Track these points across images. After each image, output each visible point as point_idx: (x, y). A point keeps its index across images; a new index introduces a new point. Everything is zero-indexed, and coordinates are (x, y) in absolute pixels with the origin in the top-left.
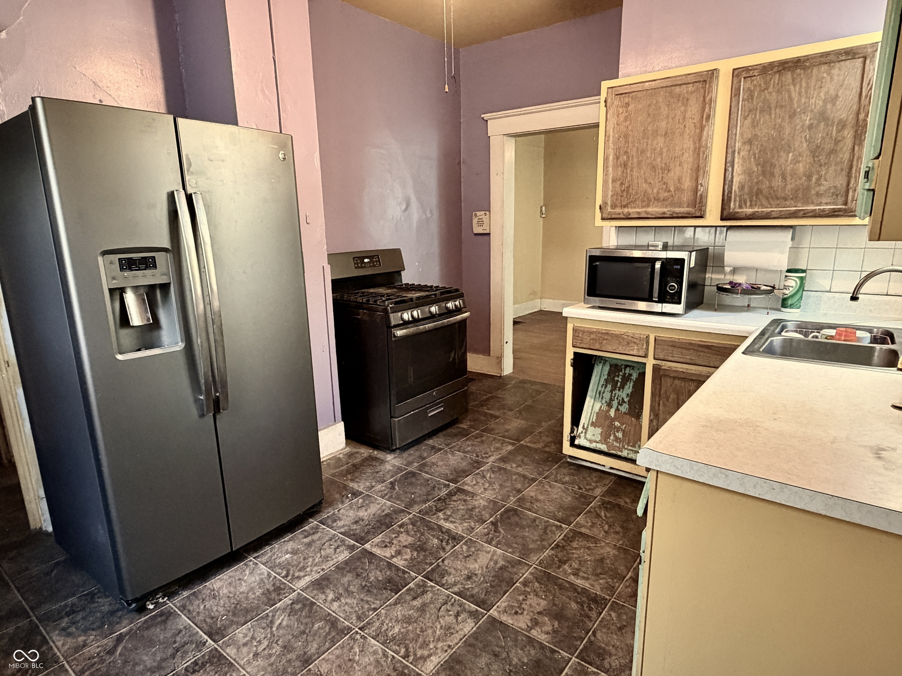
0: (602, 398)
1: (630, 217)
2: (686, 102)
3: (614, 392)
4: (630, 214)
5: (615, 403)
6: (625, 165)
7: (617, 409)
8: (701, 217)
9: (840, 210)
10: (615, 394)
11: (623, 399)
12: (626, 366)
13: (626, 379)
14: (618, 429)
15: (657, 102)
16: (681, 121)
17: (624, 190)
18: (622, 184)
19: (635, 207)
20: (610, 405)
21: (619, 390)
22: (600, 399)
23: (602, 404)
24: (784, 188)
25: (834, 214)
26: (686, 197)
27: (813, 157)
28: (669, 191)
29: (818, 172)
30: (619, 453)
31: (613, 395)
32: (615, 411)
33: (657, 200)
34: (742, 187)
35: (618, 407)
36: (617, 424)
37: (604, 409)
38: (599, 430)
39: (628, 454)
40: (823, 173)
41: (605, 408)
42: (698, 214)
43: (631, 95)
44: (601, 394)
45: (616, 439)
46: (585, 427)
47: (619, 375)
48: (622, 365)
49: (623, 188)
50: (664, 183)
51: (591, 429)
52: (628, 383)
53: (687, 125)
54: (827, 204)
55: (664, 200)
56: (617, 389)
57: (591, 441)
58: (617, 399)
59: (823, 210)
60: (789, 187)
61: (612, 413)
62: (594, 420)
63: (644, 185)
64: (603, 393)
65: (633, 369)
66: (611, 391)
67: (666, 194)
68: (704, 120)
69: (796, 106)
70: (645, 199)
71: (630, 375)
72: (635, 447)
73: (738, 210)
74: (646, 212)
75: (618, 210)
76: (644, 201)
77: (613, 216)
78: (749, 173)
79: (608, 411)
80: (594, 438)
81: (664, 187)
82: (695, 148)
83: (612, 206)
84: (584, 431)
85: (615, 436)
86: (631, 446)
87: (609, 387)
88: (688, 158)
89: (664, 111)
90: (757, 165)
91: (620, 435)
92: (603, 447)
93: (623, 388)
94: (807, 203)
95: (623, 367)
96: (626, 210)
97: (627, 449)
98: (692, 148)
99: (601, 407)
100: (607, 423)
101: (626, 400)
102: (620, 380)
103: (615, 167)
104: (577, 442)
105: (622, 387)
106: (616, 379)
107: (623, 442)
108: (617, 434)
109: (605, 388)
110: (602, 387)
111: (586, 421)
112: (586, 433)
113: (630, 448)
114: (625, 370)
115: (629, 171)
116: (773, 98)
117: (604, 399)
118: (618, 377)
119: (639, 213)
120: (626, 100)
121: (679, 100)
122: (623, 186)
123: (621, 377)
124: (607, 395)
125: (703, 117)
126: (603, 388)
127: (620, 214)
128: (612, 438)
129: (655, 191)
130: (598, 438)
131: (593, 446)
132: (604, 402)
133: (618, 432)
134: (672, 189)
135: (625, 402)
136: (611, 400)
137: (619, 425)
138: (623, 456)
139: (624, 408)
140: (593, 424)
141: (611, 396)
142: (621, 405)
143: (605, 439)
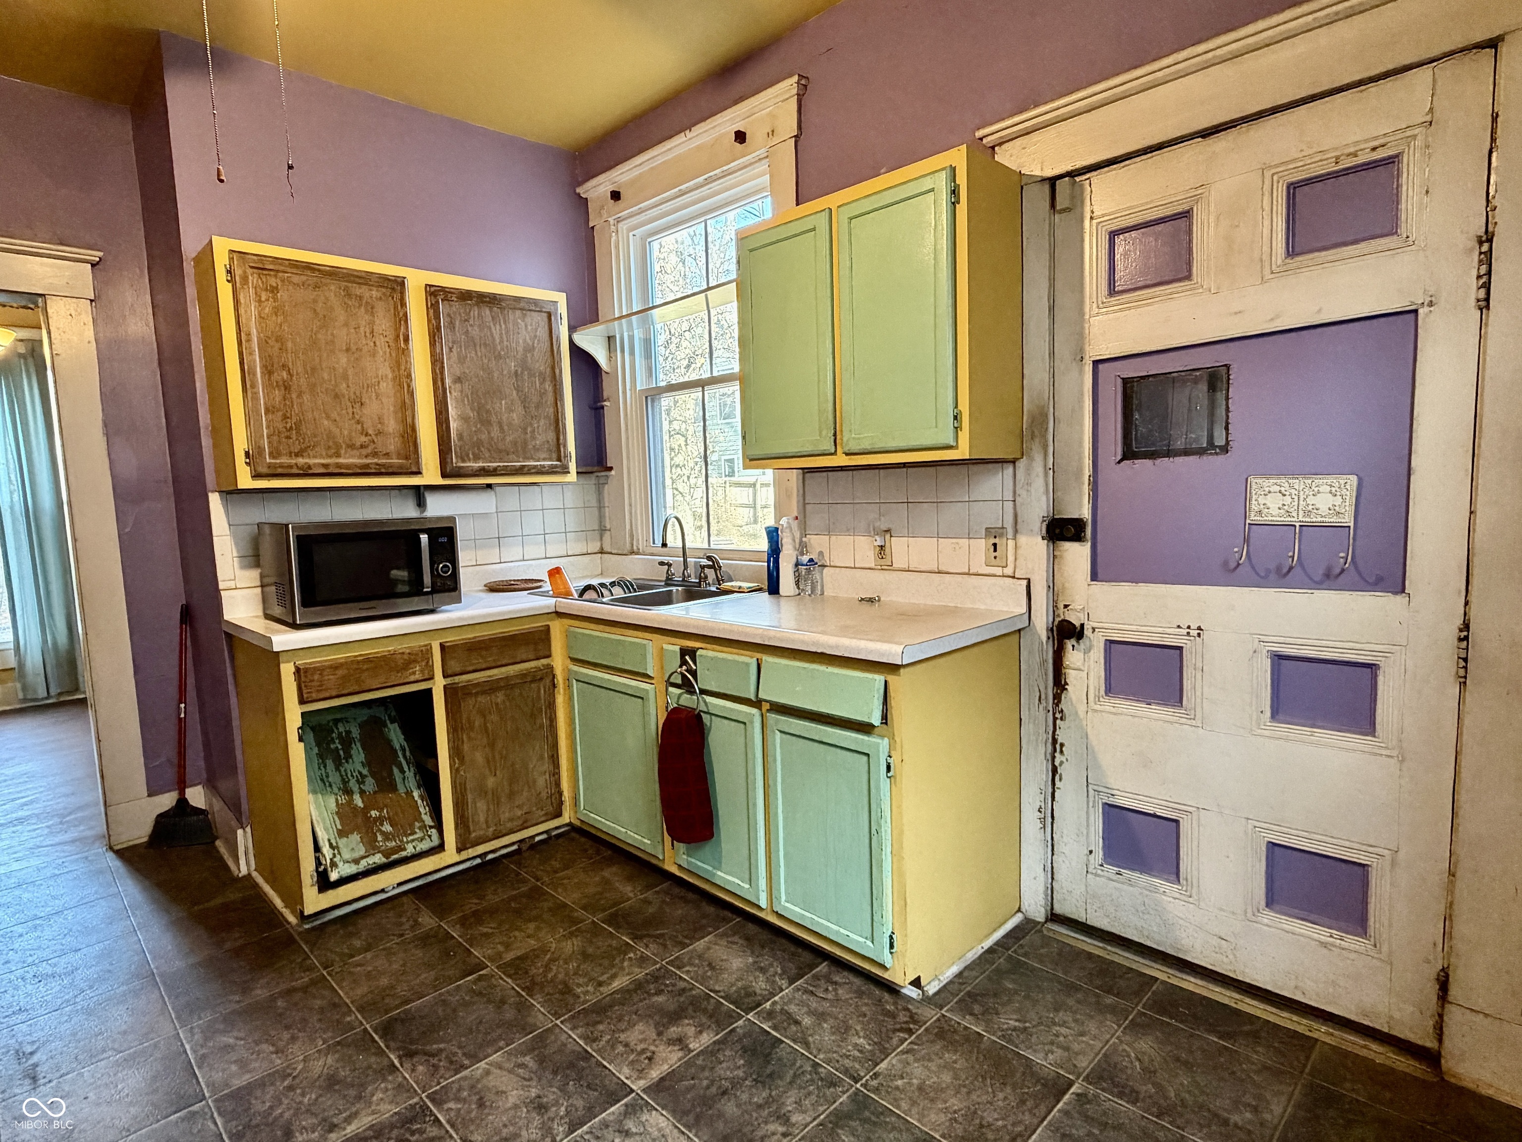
0: (330, 786)
1: (311, 472)
2: (371, 309)
3: (342, 770)
4: (310, 467)
5: (353, 784)
6: (287, 388)
7: (362, 793)
8: (418, 473)
9: (556, 467)
10: (345, 771)
11: (360, 773)
12: (336, 721)
13: (347, 742)
14: (380, 820)
15: (327, 299)
16: (368, 334)
17: (291, 427)
18: (285, 417)
19: (315, 457)
20: (348, 792)
21: (347, 762)
22: (329, 789)
23: (336, 794)
24: (504, 439)
25: (552, 471)
26: (392, 444)
27: (524, 407)
28: (367, 435)
29: (531, 425)
30: (404, 854)
31: (344, 774)
32: (361, 797)
33: (351, 446)
34: (460, 437)
35: (360, 788)
36: (374, 813)
37: (344, 801)
38: (355, 837)
39: (414, 848)
40: (536, 425)
41: (343, 799)
42: (414, 469)
43: (280, 274)
44: (325, 779)
45: (387, 837)
46: (334, 844)
47: (333, 739)
48: (329, 722)
49: (288, 426)
50: (358, 422)
51: (342, 842)
52: (353, 745)
53: (378, 343)
54: (544, 459)
55: (362, 447)
56: (343, 761)
57: (356, 861)
58: (352, 776)
59: (543, 466)
60: (508, 439)
61: (358, 801)
62: (339, 827)
63: (326, 422)
64: (327, 777)
65: (347, 722)
66: (337, 769)
67: (363, 439)
68: (402, 342)
69: (499, 348)
70: (331, 444)
71: (348, 732)
72: (415, 833)
73: (462, 465)
74: (338, 466)
75: (284, 460)
76: (329, 447)
77: (280, 471)
78: (464, 419)
79: (351, 801)
80: (356, 855)
81: (359, 427)
82: (394, 379)
83: (271, 454)
84: (336, 851)
85: (383, 833)
86: (410, 834)
87: (330, 763)
88: (387, 387)
89: (341, 315)
90: (472, 409)
91: (387, 828)
92: (378, 859)
93: (351, 757)
94: (526, 458)
95: (331, 724)
96: (301, 461)
97: (408, 842)
98: (390, 376)
99: (337, 799)
100: (359, 820)
101: (365, 772)
102: (340, 747)
103: (269, 386)
104: (334, 876)
105: (348, 756)
106: (332, 746)
107: (398, 837)
108: (383, 829)
109: (325, 767)
110: (319, 768)
111: (328, 833)
112: (339, 853)
113: (411, 838)
114: (338, 729)
115: (294, 396)
116: (475, 332)
117: (334, 786)
118: (334, 743)
119: (325, 466)
120: (273, 281)
121: (360, 305)
122: (289, 420)
123: (337, 741)
124: (335, 778)
125: (398, 336)
126: (323, 769)
127: (291, 467)
128: (380, 838)
129: (346, 433)
130: (362, 851)
131: (363, 865)
132: (336, 790)
133: (382, 825)
134: (370, 432)
135: (366, 776)
136: (345, 782)
137: (378, 814)
138: (409, 855)
139: (370, 785)
140: (342, 834)
141: (341, 776)
142: (363, 783)
143: (372, 847)
